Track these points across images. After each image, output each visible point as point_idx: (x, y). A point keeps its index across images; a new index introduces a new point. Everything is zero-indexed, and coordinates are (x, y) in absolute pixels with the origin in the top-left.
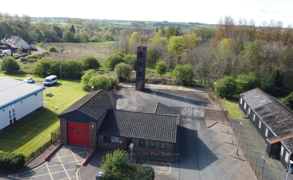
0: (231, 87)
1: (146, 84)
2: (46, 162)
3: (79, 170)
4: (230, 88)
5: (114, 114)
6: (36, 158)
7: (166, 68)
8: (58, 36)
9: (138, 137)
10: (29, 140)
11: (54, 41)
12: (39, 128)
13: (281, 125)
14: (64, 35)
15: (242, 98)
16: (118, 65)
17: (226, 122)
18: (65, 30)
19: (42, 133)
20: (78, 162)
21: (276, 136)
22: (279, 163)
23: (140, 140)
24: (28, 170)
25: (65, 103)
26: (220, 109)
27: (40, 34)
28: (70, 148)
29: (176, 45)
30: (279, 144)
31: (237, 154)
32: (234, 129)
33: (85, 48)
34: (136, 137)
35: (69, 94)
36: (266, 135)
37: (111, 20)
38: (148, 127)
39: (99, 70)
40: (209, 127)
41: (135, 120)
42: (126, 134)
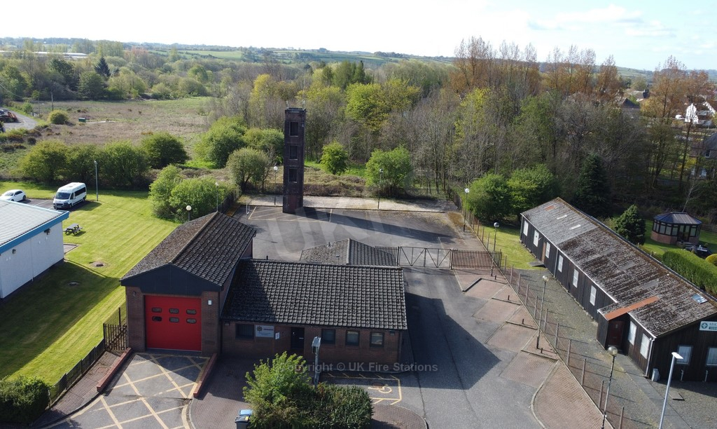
0: (501, 199)
1: (305, 198)
2: (101, 397)
3: (188, 410)
4: (497, 201)
5: (256, 271)
6: (72, 387)
7: (347, 158)
8: (68, 86)
9: (320, 321)
10: (47, 346)
11: (60, 97)
12: (65, 313)
13: (624, 277)
14: (82, 84)
15: (527, 221)
16: (235, 153)
17: (500, 278)
18: (83, 70)
19: (75, 326)
20: (180, 390)
21: (616, 302)
22: (626, 360)
23: (324, 328)
24: (59, 420)
25: (119, 250)
26: (480, 249)
27: (21, 79)
28: (153, 359)
29: (365, 104)
30: (625, 320)
31: (537, 348)
32: (520, 293)
33: (140, 113)
34: (314, 322)
35: (122, 227)
36: (593, 302)
37: (192, 46)
38: (340, 296)
39: (187, 168)
40: (466, 291)
41: (307, 282)
42: (289, 316)
